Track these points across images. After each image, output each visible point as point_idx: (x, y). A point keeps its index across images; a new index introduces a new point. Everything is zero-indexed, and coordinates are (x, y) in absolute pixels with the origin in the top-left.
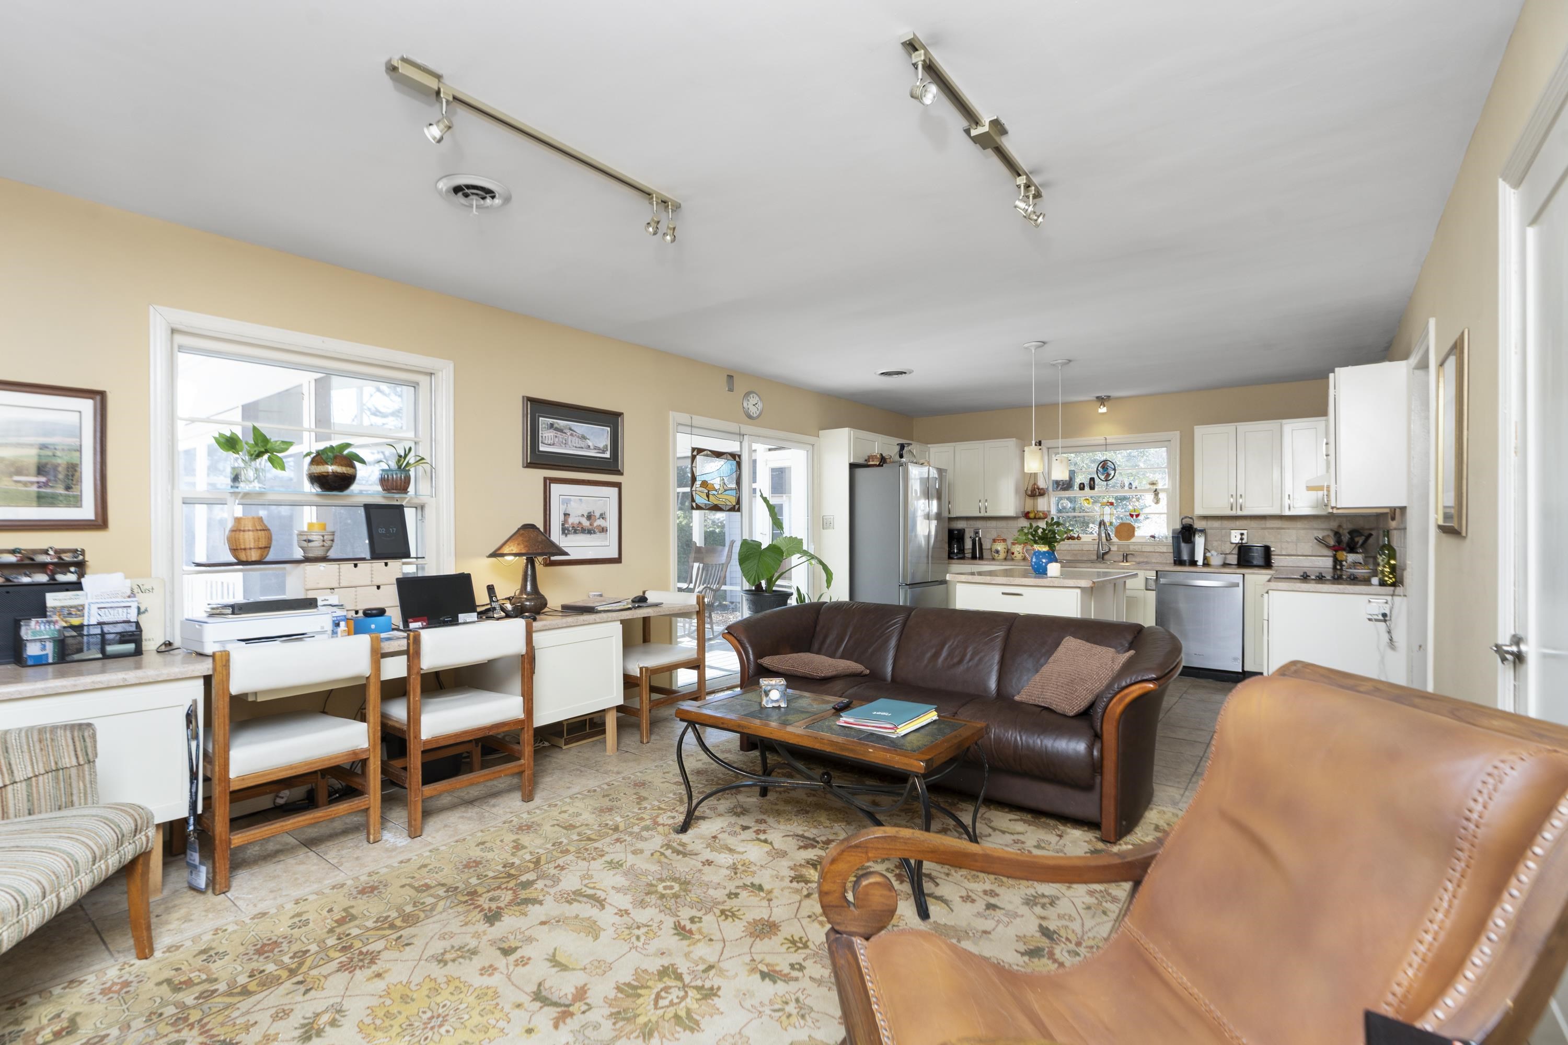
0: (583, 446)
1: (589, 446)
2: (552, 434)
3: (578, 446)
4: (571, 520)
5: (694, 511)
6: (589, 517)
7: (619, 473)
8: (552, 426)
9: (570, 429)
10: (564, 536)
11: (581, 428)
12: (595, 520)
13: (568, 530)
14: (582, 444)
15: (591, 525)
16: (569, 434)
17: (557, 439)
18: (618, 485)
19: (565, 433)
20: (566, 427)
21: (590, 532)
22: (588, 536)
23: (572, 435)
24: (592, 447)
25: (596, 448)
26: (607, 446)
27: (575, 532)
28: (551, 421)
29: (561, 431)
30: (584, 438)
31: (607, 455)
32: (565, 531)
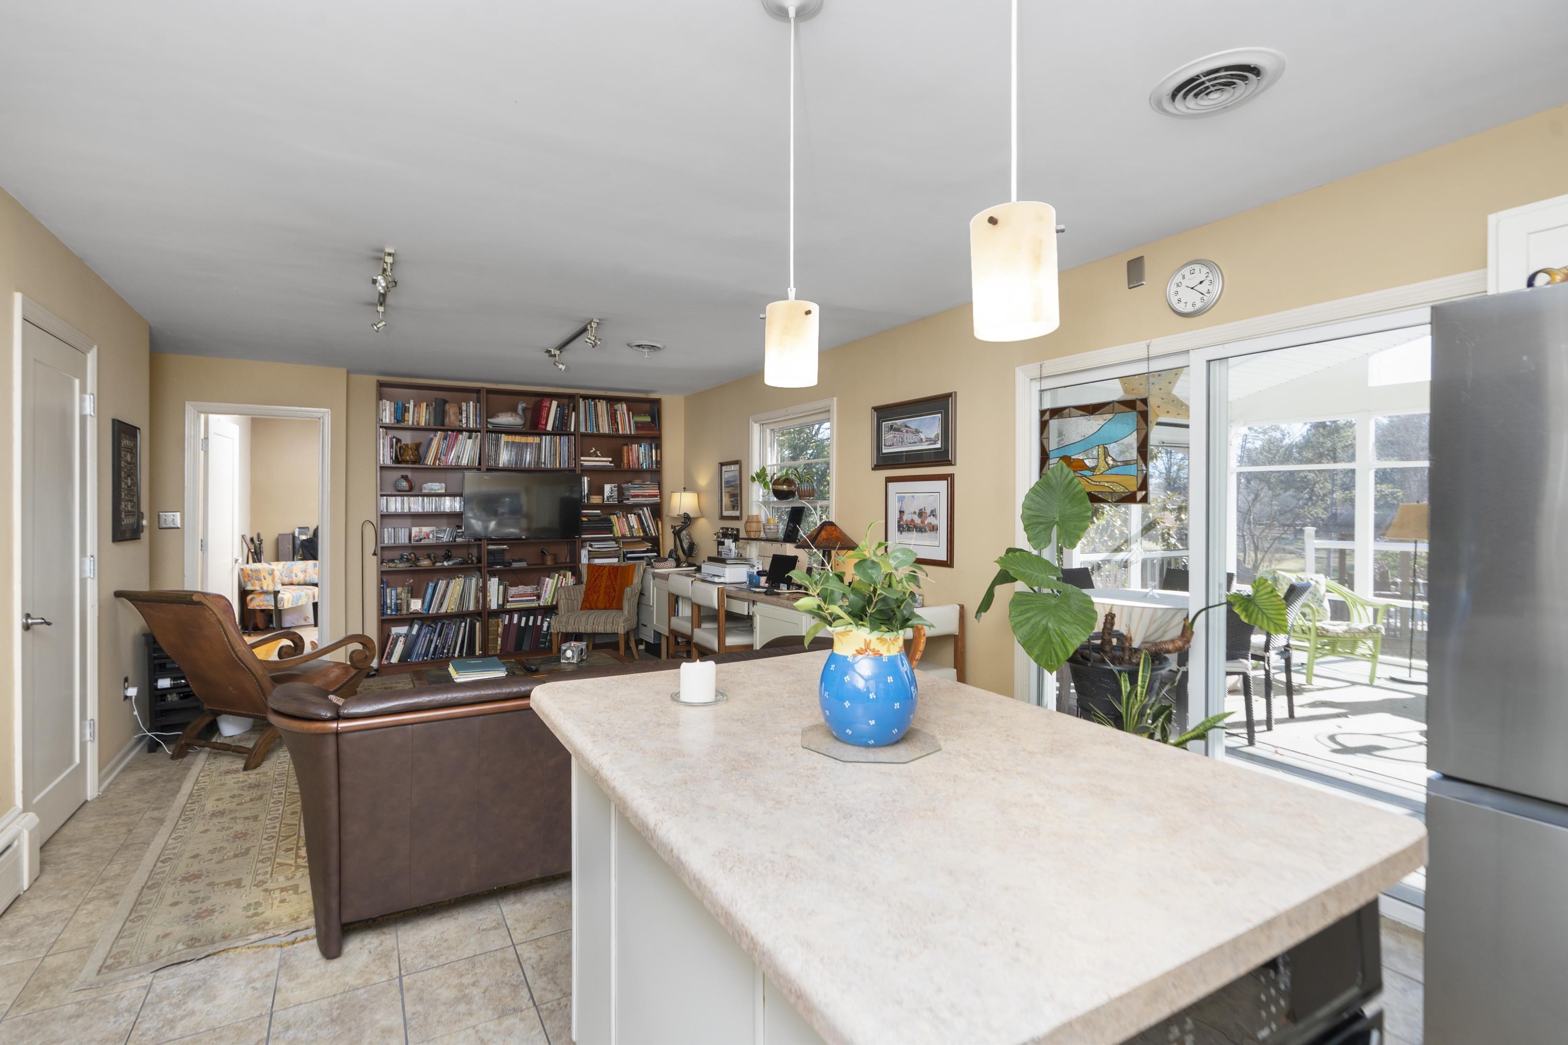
0: (916, 440)
2: (891, 436)
3: (913, 442)
6: (921, 514)
7: (952, 463)
8: (892, 427)
9: (906, 426)
12: (927, 518)
14: (915, 438)
15: (922, 522)
16: (905, 432)
17: (896, 440)
18: (950, 477)
19: (902, 431)
20: (902, 425)
21: (921, 530)
22: (921, 534)
23: (907, 432)
24: (923, 440)
25: (929, 439)
26: (938, 435)
28: (892, 423)
29: (899, 430)
30: (917, 432)
31: (938, 445)
32: (901, 528)
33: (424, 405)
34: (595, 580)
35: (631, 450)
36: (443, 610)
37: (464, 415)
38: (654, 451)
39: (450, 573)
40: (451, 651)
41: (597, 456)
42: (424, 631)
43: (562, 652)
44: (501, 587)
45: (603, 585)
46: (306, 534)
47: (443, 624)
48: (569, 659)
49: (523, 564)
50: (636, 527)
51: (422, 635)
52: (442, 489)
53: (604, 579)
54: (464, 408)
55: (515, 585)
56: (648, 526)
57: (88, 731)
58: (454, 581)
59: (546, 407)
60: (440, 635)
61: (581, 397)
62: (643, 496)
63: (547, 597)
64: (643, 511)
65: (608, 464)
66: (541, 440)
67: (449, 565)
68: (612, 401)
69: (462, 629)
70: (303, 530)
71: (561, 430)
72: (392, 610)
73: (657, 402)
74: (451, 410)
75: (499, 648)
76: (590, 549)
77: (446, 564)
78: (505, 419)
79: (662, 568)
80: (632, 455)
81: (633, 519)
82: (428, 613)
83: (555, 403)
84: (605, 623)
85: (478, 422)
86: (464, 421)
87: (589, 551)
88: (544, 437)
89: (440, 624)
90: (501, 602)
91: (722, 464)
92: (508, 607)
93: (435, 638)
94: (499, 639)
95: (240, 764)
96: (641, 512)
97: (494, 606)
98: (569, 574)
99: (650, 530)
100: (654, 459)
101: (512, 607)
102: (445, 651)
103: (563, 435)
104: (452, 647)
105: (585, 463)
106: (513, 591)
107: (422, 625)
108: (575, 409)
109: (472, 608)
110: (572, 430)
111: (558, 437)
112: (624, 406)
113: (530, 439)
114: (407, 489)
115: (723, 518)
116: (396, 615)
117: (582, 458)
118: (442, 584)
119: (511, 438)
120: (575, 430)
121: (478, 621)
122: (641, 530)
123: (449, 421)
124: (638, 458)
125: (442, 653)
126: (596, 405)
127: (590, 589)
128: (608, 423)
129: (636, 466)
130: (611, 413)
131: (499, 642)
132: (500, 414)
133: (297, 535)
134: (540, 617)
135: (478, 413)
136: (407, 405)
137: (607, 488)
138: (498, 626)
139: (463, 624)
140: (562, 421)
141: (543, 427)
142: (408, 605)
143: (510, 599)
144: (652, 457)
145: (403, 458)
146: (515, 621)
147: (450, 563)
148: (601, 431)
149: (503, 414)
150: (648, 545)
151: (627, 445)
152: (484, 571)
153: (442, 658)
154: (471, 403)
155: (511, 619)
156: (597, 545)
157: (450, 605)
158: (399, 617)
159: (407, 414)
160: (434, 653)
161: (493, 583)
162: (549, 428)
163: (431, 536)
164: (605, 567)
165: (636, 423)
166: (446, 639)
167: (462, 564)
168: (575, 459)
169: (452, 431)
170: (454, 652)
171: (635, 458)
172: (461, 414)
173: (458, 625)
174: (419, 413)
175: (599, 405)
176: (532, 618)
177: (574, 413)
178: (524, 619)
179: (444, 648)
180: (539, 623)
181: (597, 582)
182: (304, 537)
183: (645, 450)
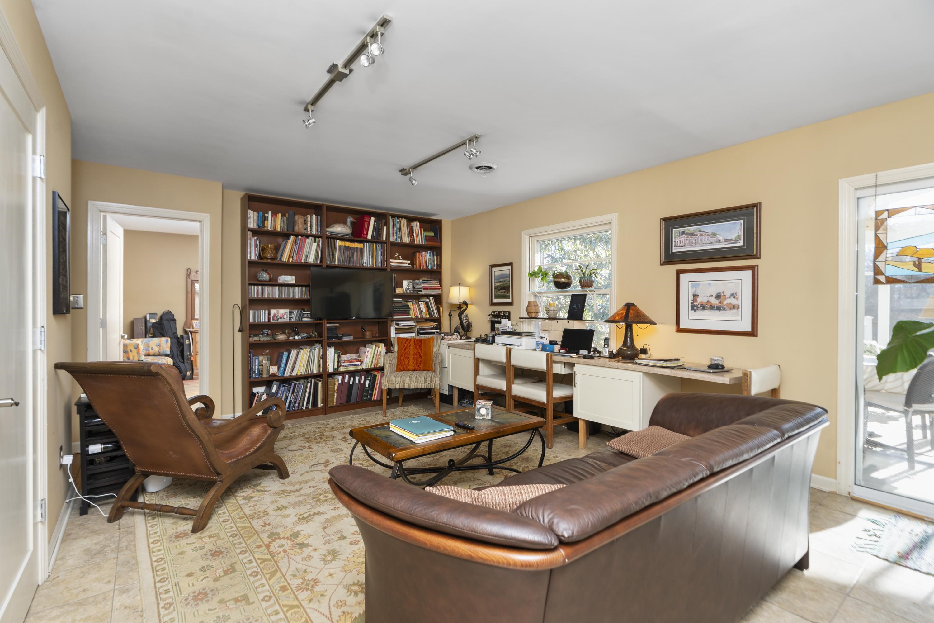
0: (712, 241)
1: (719, 240)
2: (683, 239)
3: (708, 242)
4: (699, 300)
5: (880, 287)
6: (718, 297)
7: (756, 257)
8: (683, 233)
9: (700, 231)
10: (693, 311)
11: (709, 228)
12: (726, 299)
13: (697, 307)
14: (711, 240)
15: (720, 303)
16: (698, 235)
17: (688, 241)
18: (752, 268)
19: (695, 235)
20: (695, 231)
21: (719, 309)
22: (718, 312)
23: (701, 235)
24: (722, 241)
25: (726, 240)
26: (739, 236)
27: (704, 308)
28: (682, 229)
29: (692, 234)
30: (714, 235)
31: (741, 243)
32: (694, 307)
33: (279, 215)
34: (405, 349)
35: (421, 255)
36: (294, 374)
37: (309, 224)
38: (435, 257)
39: (299, 345)
40: (301, 404)
41: (400, 259)
42: (282, 389)
43: (477, 410)
44: (336, 355)
45: (412, 353)
46: (155, 318)
47: (295, 384)
48: (484, 415)
49: (351, 338)
50: (424, 311)
51: (280, 393)
52: (292, 280)
53: (412, 347)
54: (309, 219)
55: (345, 353)
56: (433, 310)
57: (39, 512)
58: (302, 351)
59: (367, 221)
60: (293, 393)
61: (390, 216)
62: (430, 289)
63: (368, 362)
64: (429, 299)
65: (407, 265)
66: (364, 245)
67: (299, 339)
68: (410, 220)
69: (308, 387)
70: (153, 315)
71: (376, 239)
72: (256, 374)
73: (439, 222)
74: (299, 219)
75: (335, 401)
76: (396, 327)
77: (296, 338)
78: (338, 229)
79: (451, 340)
80: (422, 260)
81: (422, 306)
82: (283, 376)
83: (373, 219)
84: (425, 381)
85: (319, 230)
86: (309, 229)
87: (396, 328)
88: (365, 244)
89: (293, 384)
90: (336, 367)
91: (492, 266)
92: (341, 370)
93: (290, 395)
94: (336, 394)
95: (188, 525)
96: (428, 300)
97: (331, 369)
98: (382, 345)
99: (434, 313)
100: (435, 263)
101: (344, 370)
102: (297, 405)
103: (378, 242)
104: (301, 402)
105: (392, 264)
106: (343, 357)
107: (280, 385)
108: (387, 224)
109: (315, 371)
110: (384, 239)
111: (374, 244)
112: (418, 224)
113: (356, 245)
114: (268, 279)
115: (492, 304)
116: (258, 378)
117: (391, 260)
118: (294, 353)
119: (343, 243)
120: (386, 239)
121: (320, 381)
122: (427, 313)
123: (298, 229)
124: (426, 262)
125: (294, 406)
126: (400, 222)
127: (402, 355)
128: (408, 236)
129: (425, 267)
130: (410, 228)
131: (335, 397)
132: (334, 225)
133: (148, 318)
134: (363, 377)
135: (319, 223)
136: (266, 215)
137: (405, 283)
138: (335, 384)
139: (309, 384)
140: (378, 232)
141: (365, 236)
142: (268, 370)
143: (343, 364)
144: (434, 261)
145: (265, 255)
146: (346, 381)
147: (300, 337)
148: (404, 241)
149: (338, 225)
150: (434, 324)
151: (419, 252)
152: (325, 343)
153: (294, 410)
154: (314, 215)
155: (343, 379)
156: (402, 324)
157: (300, 370)
158: (260, 379)
159: (266, 222)
160: (289, 407)
161: (331, 351)
162: (369, 237)
163: (285, 317)
164: (411, 340)
165: (426, 236)
166: (297, 395)
167: (308, 338)
168: (386, 261)
169: (302, 236)
170: (303, 406)
171: (424, 261)
172: (306, 224)
173: (305, 384)
174: (275, 221)
175: (402, 222)
176: (357, 378)
177: (385, 227)
178: (352, 379)
179: (295, 402)
180: (362, 382)
181: (407, 351)
182: (153, 321)
183: (430, 256)
